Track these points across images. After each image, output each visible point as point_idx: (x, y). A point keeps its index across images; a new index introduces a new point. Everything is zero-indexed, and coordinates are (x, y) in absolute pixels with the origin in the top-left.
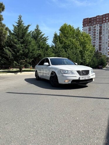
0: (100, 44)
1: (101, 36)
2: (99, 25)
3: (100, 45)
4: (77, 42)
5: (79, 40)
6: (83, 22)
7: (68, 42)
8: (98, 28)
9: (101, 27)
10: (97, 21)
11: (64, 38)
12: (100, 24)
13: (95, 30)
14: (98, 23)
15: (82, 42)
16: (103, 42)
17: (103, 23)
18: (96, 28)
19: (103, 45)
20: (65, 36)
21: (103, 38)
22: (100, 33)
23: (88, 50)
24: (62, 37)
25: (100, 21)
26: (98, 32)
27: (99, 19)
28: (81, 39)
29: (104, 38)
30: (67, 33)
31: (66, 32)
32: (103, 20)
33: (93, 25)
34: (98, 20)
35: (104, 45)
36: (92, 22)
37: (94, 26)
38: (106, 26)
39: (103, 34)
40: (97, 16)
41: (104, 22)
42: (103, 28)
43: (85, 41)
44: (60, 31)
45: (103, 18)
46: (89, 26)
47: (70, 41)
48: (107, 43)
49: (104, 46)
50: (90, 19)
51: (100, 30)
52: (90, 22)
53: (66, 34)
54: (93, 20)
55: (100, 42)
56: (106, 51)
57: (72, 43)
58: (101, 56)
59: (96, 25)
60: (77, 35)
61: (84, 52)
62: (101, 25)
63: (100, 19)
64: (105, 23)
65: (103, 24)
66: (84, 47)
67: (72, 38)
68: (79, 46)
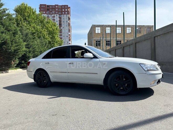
0: (61, 37)
1: (61, 28)
2: (58, 15)
5: (47, 29)
6: (39, 8)
8: (57, 18)
9: (60, 18)
10: (56, 11)
11: (24, 22)
12: (59, 15)
13: (54, 20)
14: (57, 13)
15: (50, 31)
17: (62, 14)
18: (55, 18)
19: (64, 38)
20: (25, 19)
21: (64, 31)
22: (60, 25)
24: (21, 20)
25: (59, 12)
26: (58, 23)
30: (29, 17)
31: (26, 14)
33: (52, 14)
34: (57, 10)
35: (65, 39)
36: (51, 10)
37: (53, 15)
38: (65, 19)
39: (63, 26)
40: (56, 5)
41: (63, 13)
42: (62, 20)
43: (54, 30)
44: (16, 12)
45: (62, 9)
46: (47, 14)
47: (34, 27)
48: (67, 36)
50: (48, 6)
51: (60, 21)
52: (48, 10)
53: (27, 18)
54: (52, 9)
55: (60, 35)
57: (38, 31)
59: (56, 15)
62: (60, 16)
63: (59, 9)
64: (64, 14)
65: (62, 15)
67: (36, 25)
68: (47, 36)
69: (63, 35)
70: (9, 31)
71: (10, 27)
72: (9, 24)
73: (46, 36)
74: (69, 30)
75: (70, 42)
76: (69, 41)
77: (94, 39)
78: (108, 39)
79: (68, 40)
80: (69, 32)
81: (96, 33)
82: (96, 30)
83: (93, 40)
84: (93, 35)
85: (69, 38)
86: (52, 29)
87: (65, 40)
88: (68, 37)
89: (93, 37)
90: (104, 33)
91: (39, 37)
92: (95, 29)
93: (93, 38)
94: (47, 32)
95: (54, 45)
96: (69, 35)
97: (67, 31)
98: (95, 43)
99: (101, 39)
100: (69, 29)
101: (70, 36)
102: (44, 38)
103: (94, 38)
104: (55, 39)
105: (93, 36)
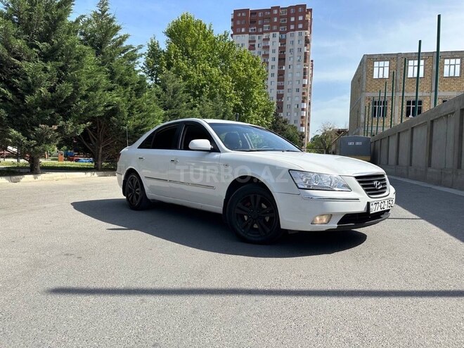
0: (281, 92)
1: (284, 69)
2: (278, 33)
3: (280, 96)
4: (227, 80)
5: (234, 74)
6: (232, 20)
7: (196, 76)
8: (274, 43)
9: (283, 41)
10: (273, 24)
11: (183, 59)
12: (281, 33)
13: (267, 48)
14: (275, 28)
15: (240, 79)
16: (289, 87)
17: (289, 30)
18: (270, 43)
19: (288, 95)
20: (186, 53)
21: (290, 75)
22: (282, 60)
23: (255, 108)
24: (176, 56)
25: (281, 25)
26: (276, 55)
27: (279, 16)
28: (239, 70)
29: (292, 76)
30: (194, 46)
31: (188, 40)
32: (289, 23)
33: (262, 33)
34: (276, 20)
35: (291, 97)
36: (260, 22)
37: (264, 36)
38: (296, 42)
39: (288, 62)
40: (273, 8)
41: (292, 27)
42: (288, 46)
43: (250, 77)
44: (168, 36)
45: (289, 16)
46: (250, 34)
47: (204, 71)
48: (298, 90)
49: (289, 99)
50: (254, 13)
51: (282, 50)
52: (253, 22)
53: (190, 49)
54: (263, 19)
55: (280, 87)
56: (296, 114)
57: (212, 81)
58: (285, 127)
59: (271, 34)
60: (224, 57)
61: (247, 111)
62: (284, 36)
63: (281, 17)
64: (294, 30)
65: (288, 34)
66: (247, 96)
67: (210, 65)
68: (233, 91)
69: (287, 86)
70: (126, 85)
71: (130, 75)
72: (128, 70)
73: (230, 92)
74: (305, 73)
75: (305, 106)
76: (303, 102)
77: (368, 95)
78: (410, 95)
79: (298, 99)
80: (304, 78)
81: (374, 77)
82: (376, 70)
83: (363, 99)
84: (364, 84)
85: (304, 93)
86: (248, 75)
87: (291, 100)
88: (301, 91)
89: (364, 89)
90: (399, 77)
91: (212, 97)
92: (373, 67)
93: (362, 91)
94: (233, 82)
95: (249, 115)
96: (304, 85)
97: (298, 75)
98: (371, 106)
99: (389, 94)
100: (305, 69)
101: (307, 89)
102: (225, 98)
103: (366, 91)
104: (252, 101)
105: (364, 86)
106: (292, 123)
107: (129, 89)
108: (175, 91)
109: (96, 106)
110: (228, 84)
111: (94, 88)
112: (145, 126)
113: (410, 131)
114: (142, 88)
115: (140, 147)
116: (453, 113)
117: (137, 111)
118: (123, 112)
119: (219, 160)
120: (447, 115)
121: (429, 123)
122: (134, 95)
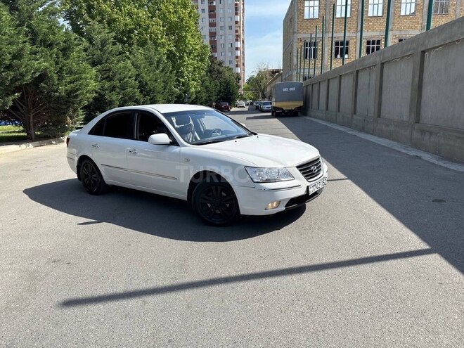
0: (213, 29)
1: (214, 4)
3: (212, 35)
4: (157, 24)
15: (171, 23)
16: (221, 24)
19: (221, 33)
21: (221, 11)
23: (191, 52)
28: (169, 12)
29: (224, 12)
35: (225, 35)
47: (130, 14)
48: (231, 28)
49: (223, 37)
55: (212, 25)
56: (230, 54)
57: (140, 26)
58: (221, 69)
61: (181, 58)
66: (180, 41)
67: (136, 7)
68: (164, 37)
69: (220, 23)
70: (51, 45)
71: (54, 34)
72: (50, 28)
73: (162, 37)
74: (236, 9)
75: (239, 44)
76: (237, 40)
77: (300, 36)
78: (339, 36)
79: (232, 37)
80: (236, 14)
81: (305, 18)
82: (306, 10)
83: (295, 40)
84: (296, 24)
85: (237, 31)
86: (179, 18)
87: (225, 39)
88: (234, 29)
89: (296, 30)
90: (329, 17)
91: (142, 44)
92: (304, 7)
93: (294, 33)
94: (163, 26)
95: (183, 62)
96: (236, 22)
97: (230, 11)
98: (303, 48)
99: (320, 35)
100: (236, 5)
101: (240, 27)
102: (155, 43)
103: (298, 33)
104: (186, 46)
105: (296, 27)
106: (227, 64)
107: (55, 50)
108: (104, 43)
109: (23, 75)
110: (158, 28)
111: (17, 56)
112: (78, 90)
113: (338, 79)
114: (69, 47)
115: (91, 133)
116: (375, 66)
117: (67, 74)
118: (52, 76)
119: (180, 154)
120: (370, 67)
121: (355, 73)
122: (61, 56)
